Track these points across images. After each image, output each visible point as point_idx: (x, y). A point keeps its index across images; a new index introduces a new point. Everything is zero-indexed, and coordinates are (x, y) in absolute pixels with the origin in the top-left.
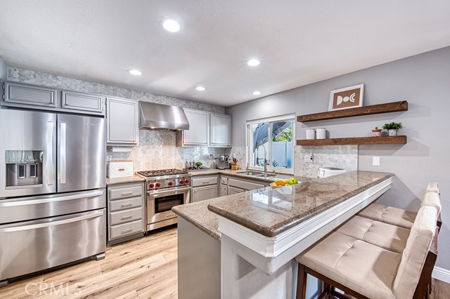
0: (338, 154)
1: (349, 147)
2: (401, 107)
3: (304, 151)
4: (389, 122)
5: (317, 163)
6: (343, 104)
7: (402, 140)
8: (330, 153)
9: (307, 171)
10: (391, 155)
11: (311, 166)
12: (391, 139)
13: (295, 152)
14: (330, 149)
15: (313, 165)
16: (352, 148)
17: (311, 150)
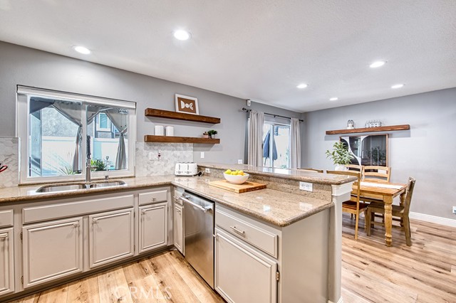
0: (180, 150)
1: (188, 144)
2: (217, 121)
3: (148, 147)
4: (211, 129)
5: (162, 160)
6: (185, 109)
7: (218, 141)
8: (173, 150)
9: (152, 170)
10: (209, 150)
11: (156, 163)
12: (210, 140)
13: (137, 149)
14: (173, 146)
15: (159, 163)
16: (190, 146)
17: (156, 147)
